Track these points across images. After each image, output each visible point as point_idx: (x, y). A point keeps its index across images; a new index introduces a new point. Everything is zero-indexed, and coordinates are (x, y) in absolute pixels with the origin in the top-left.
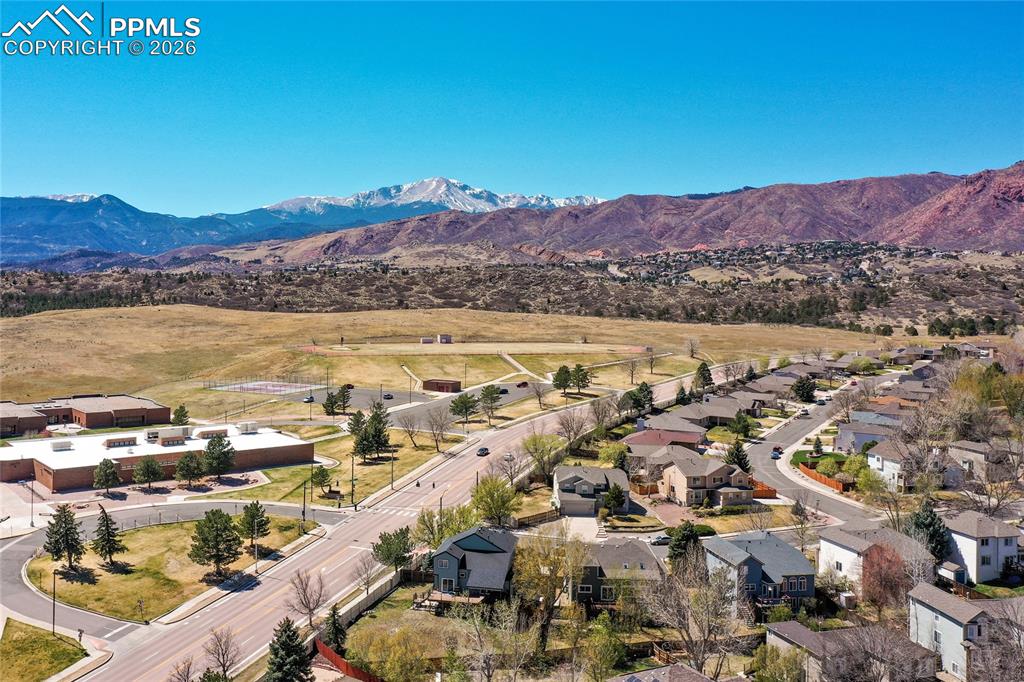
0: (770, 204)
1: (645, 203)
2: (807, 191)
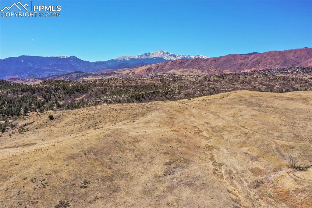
0: (271, 56)
1: (235, 57)
2: (281, 53)
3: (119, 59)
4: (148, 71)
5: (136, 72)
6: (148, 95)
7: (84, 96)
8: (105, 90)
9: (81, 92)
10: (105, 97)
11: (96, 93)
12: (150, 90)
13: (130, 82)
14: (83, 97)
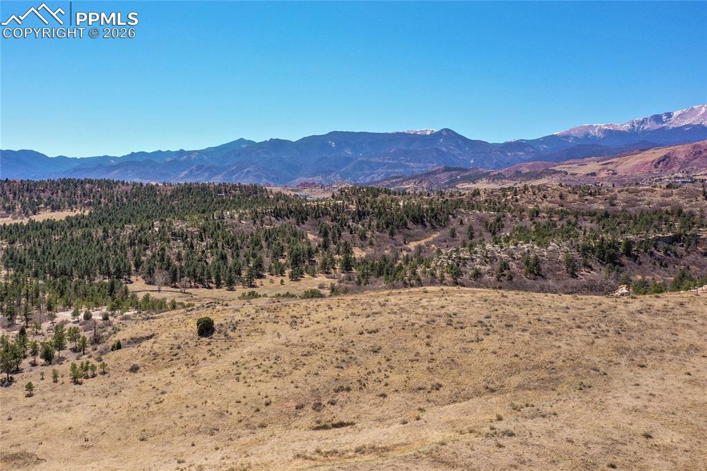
3: (572, 133)
4: (661, 165)
5: (621, 170)
6: (647, 246)
7: (435, 236)
8: (498, 220)
9: (428, 224)
10: (488, 246)
11: (471, 228)
12: (660, 230)
13: (588, 197)
14: (431, 239)
